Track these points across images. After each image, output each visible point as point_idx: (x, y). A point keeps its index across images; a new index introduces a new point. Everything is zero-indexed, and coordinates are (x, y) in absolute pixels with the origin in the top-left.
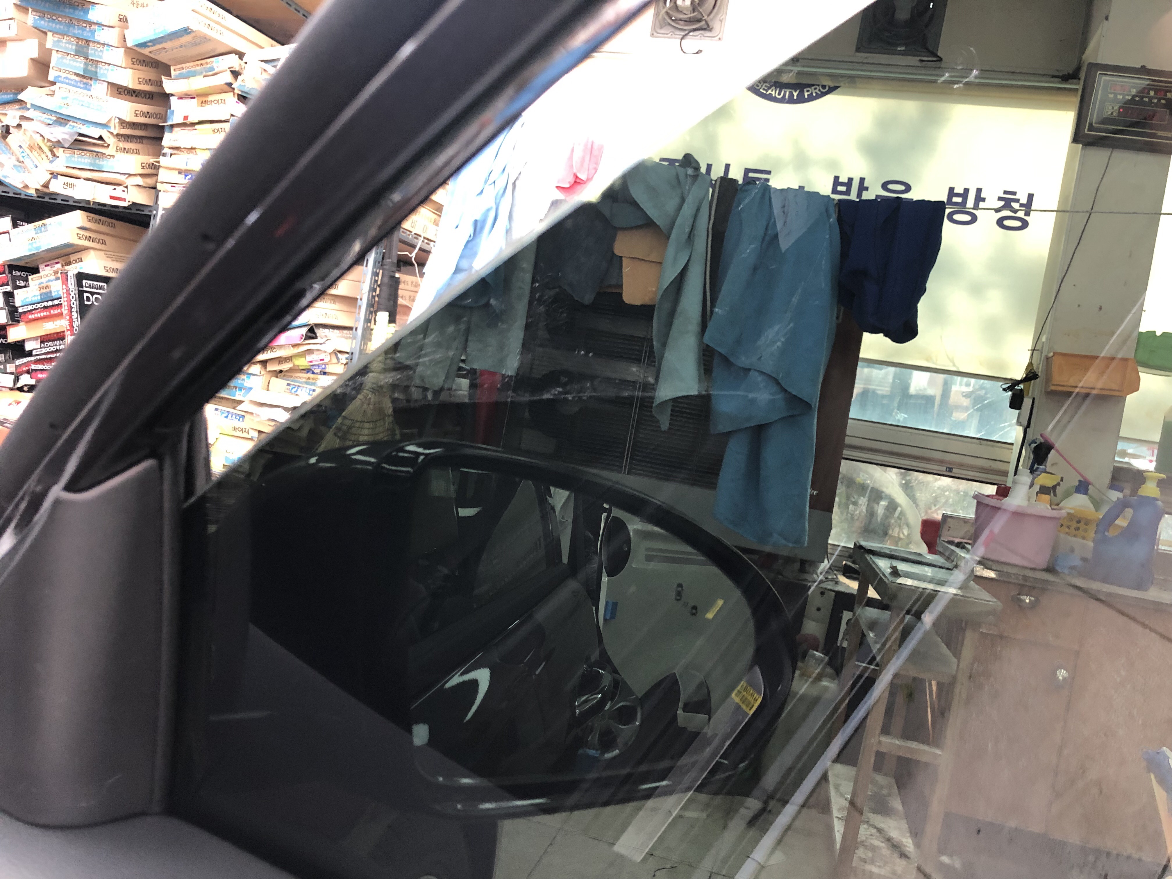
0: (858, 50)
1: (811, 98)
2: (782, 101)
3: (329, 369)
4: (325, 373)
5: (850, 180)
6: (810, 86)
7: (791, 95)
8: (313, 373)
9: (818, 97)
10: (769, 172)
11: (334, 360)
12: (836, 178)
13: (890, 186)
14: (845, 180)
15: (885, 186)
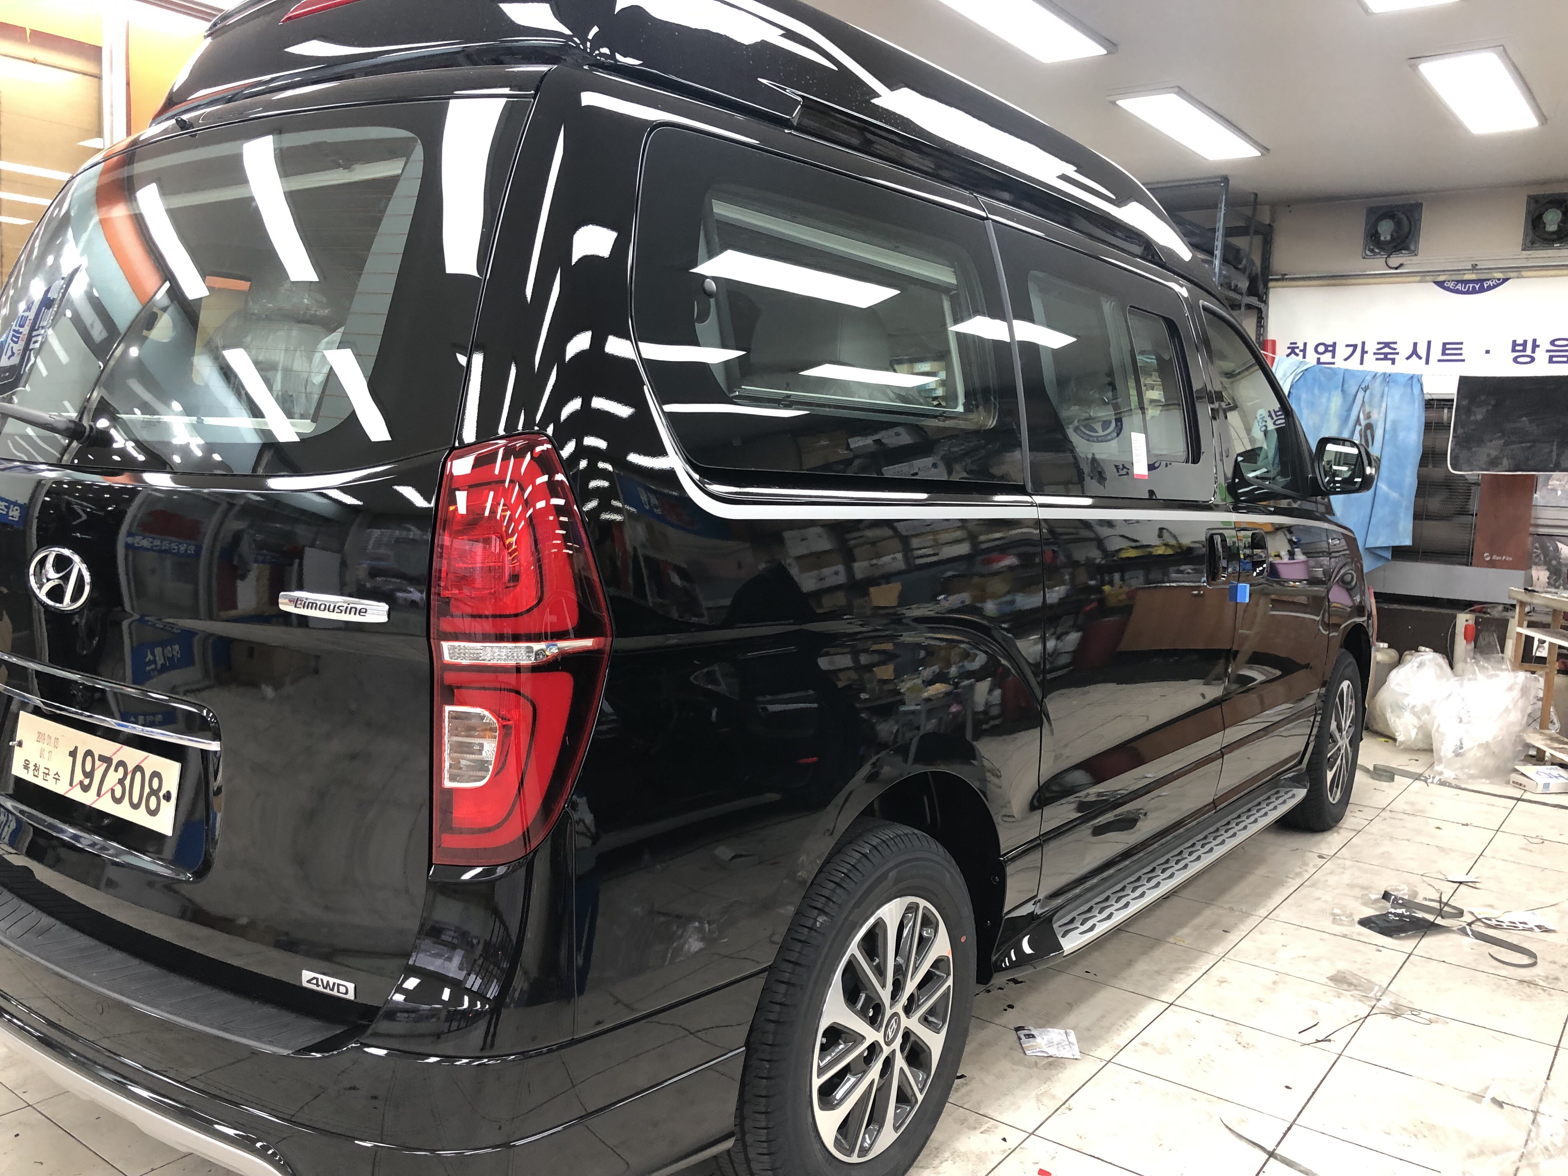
0: (1523, 250)
1: (1490, 288)
2: (1468, 292)
5: (1525, 342)
6: (1488, 280)
7: (1473, 287)
9: (1495, 286)
10: (1462, 343)
12: (1514, 342)
13: (1557, 343)
14: (1522, 342)
15: (1552, 343)
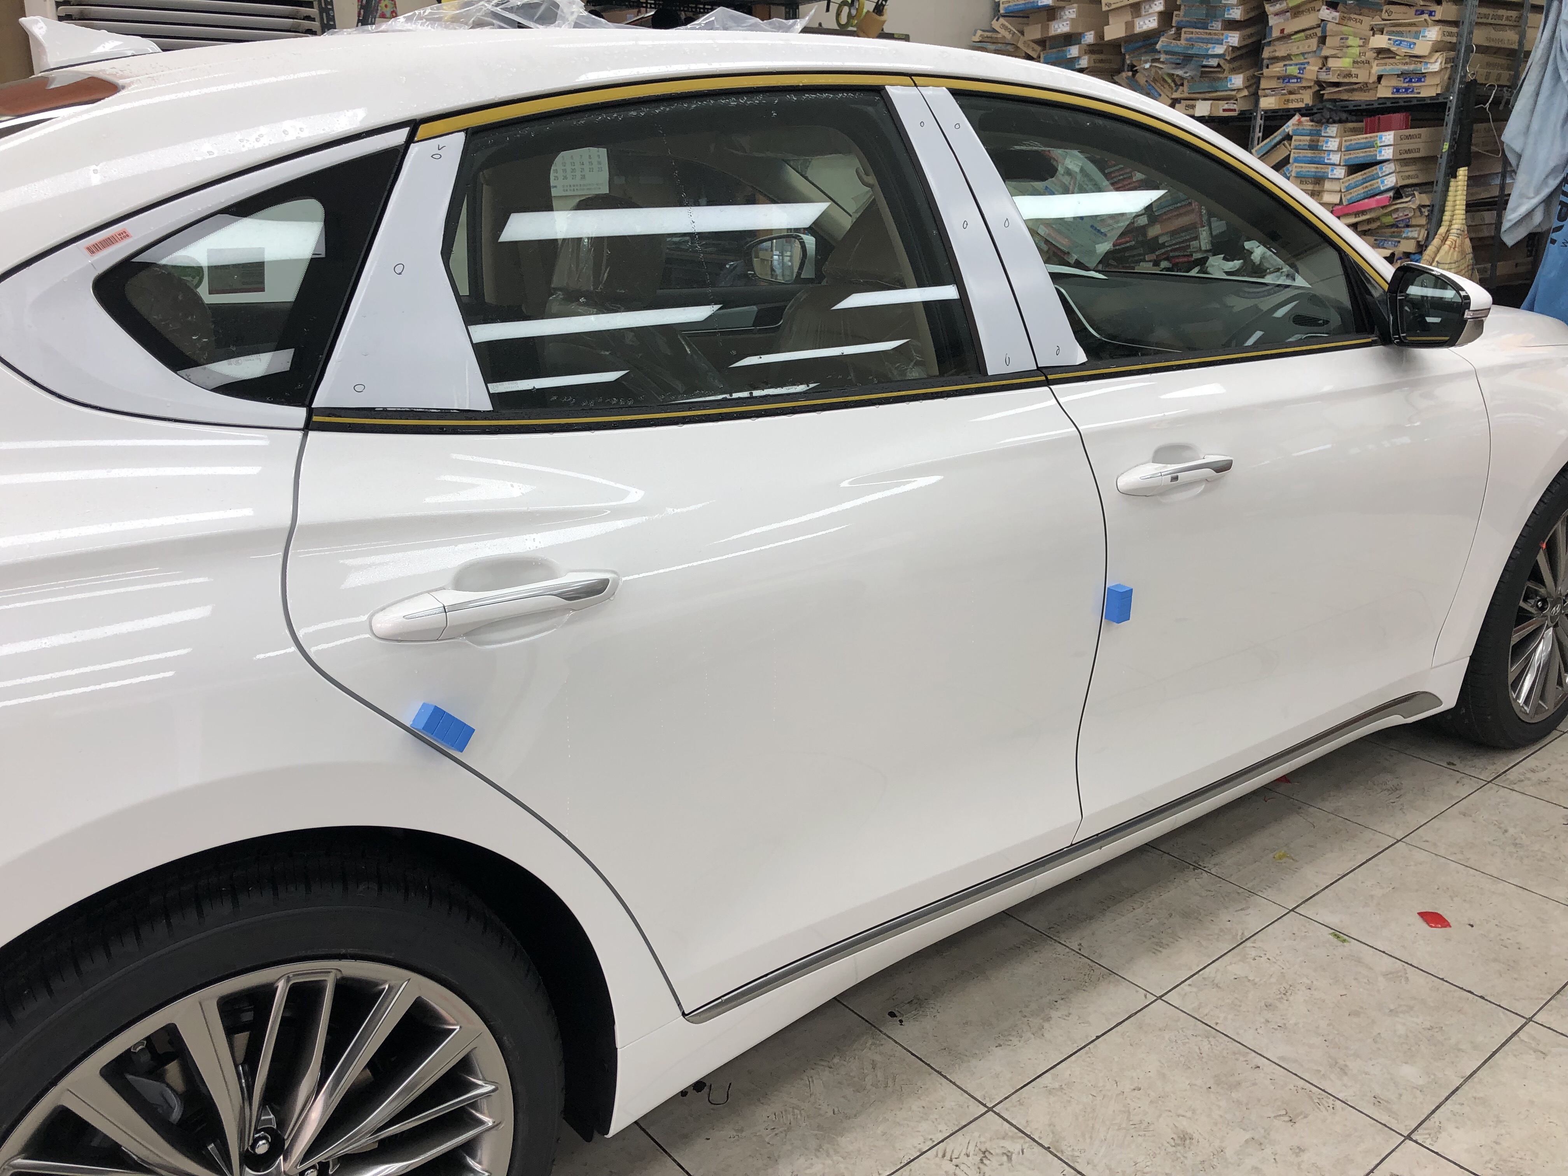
3: (1413, 222)
4: (1408, 226)
8: (1397, 227)
11: (1418, 213)
